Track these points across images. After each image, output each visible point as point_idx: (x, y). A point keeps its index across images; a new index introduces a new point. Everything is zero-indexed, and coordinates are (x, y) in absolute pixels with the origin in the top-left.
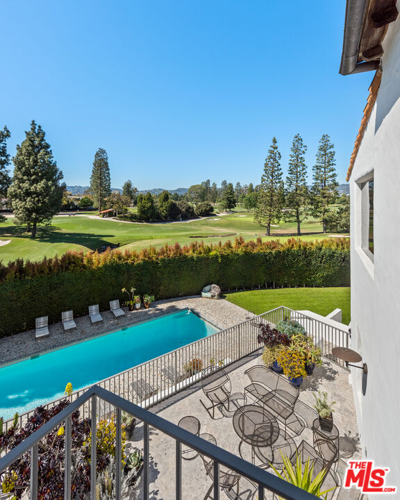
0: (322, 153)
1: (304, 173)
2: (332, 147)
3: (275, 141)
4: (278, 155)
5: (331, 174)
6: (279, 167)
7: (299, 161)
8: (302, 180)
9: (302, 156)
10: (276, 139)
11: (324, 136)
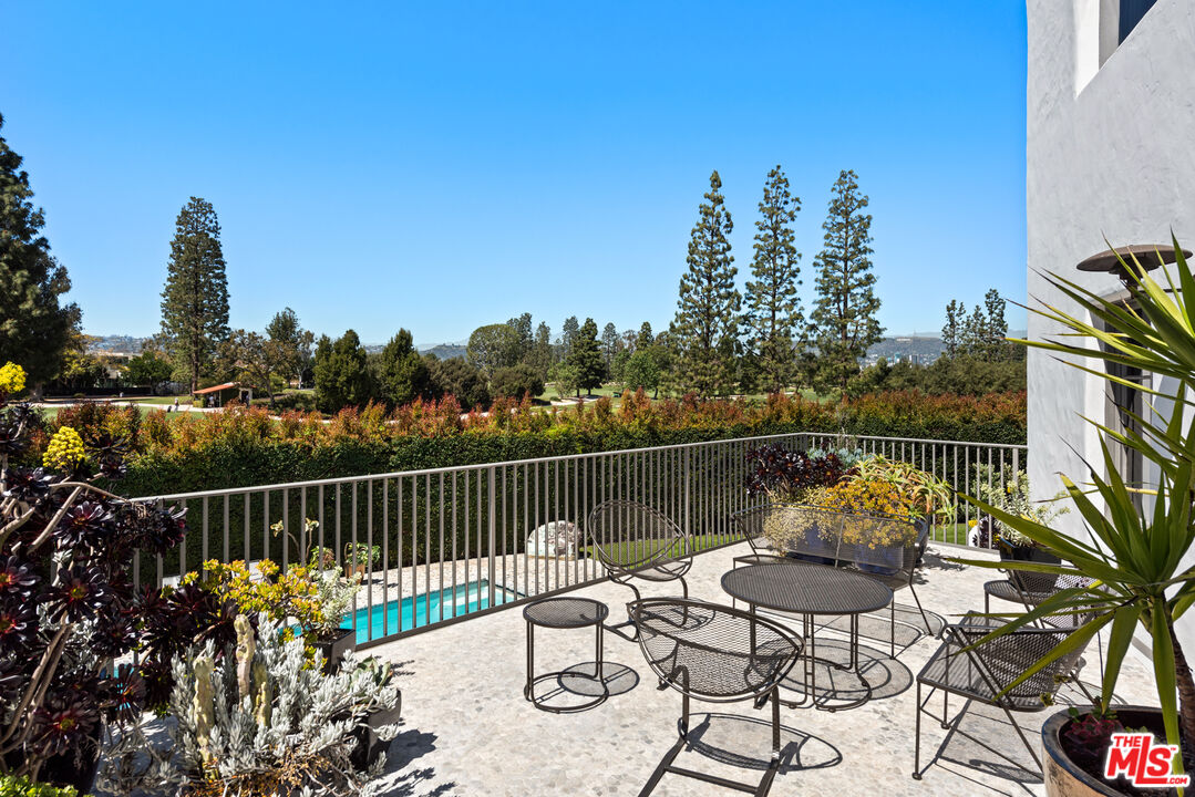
0: (840, 219)
1: (794, 275)
2: (863, 203)
3: (716, 182)
4: (724, 222)
5: (861, 275)
6: (729, 254)
7: (781, 238)
8: (787, 292)
9: (790, 225)
10: (721, 177)
11: (843, 175)
